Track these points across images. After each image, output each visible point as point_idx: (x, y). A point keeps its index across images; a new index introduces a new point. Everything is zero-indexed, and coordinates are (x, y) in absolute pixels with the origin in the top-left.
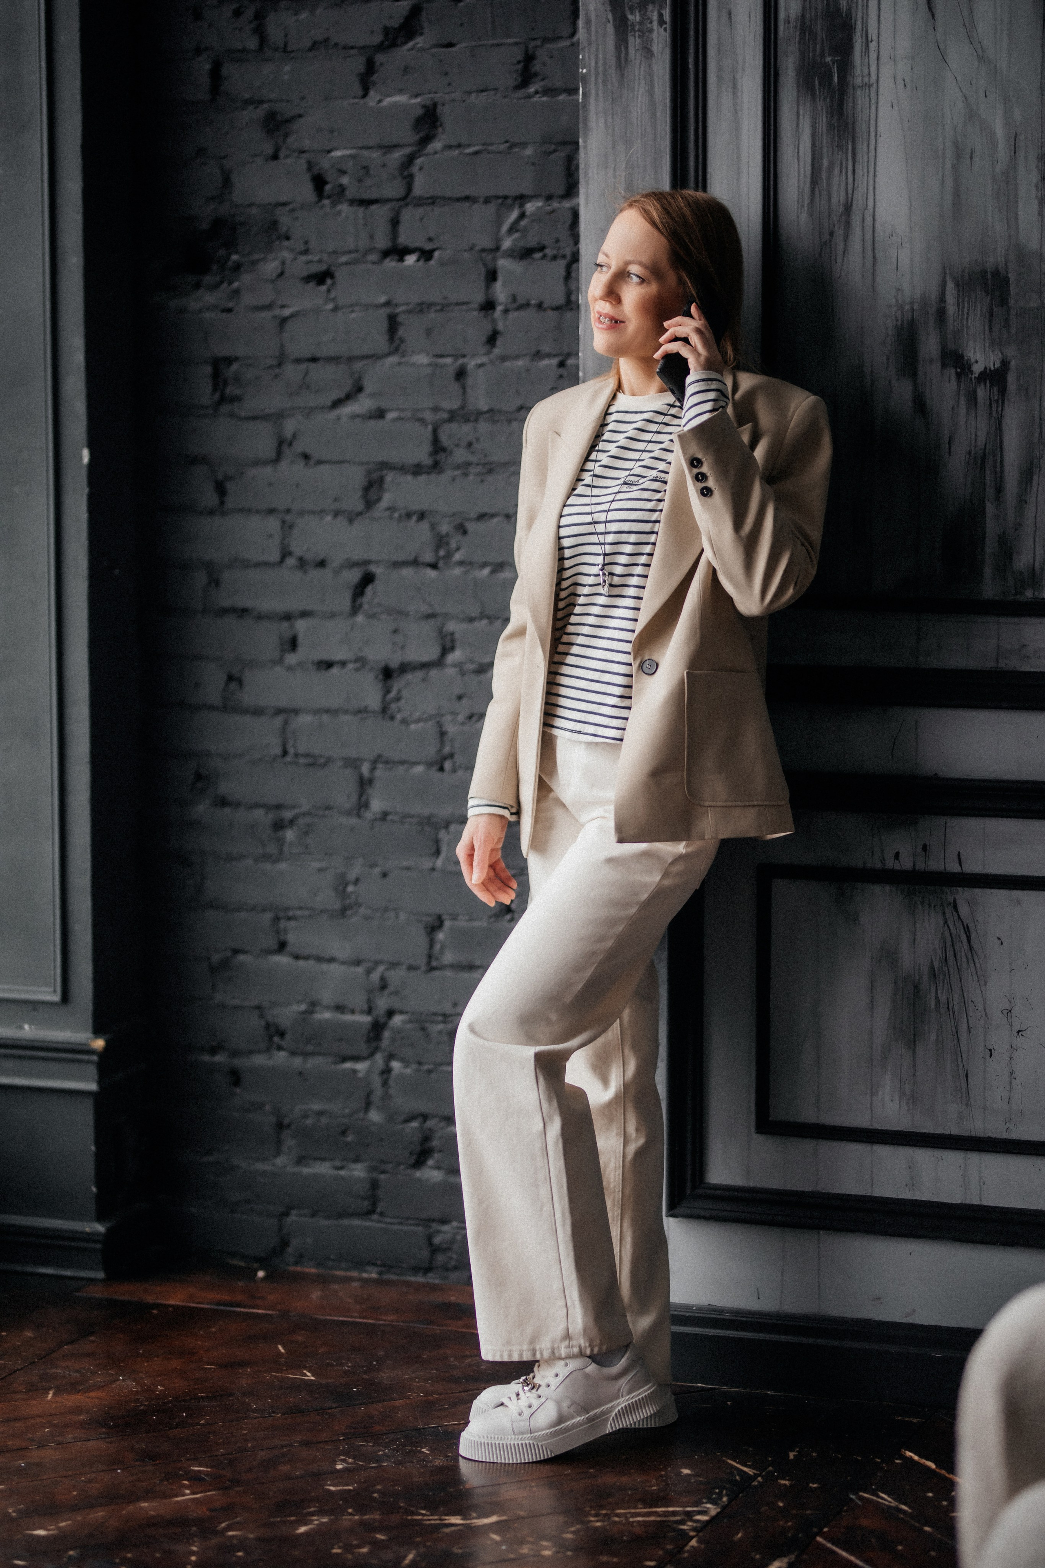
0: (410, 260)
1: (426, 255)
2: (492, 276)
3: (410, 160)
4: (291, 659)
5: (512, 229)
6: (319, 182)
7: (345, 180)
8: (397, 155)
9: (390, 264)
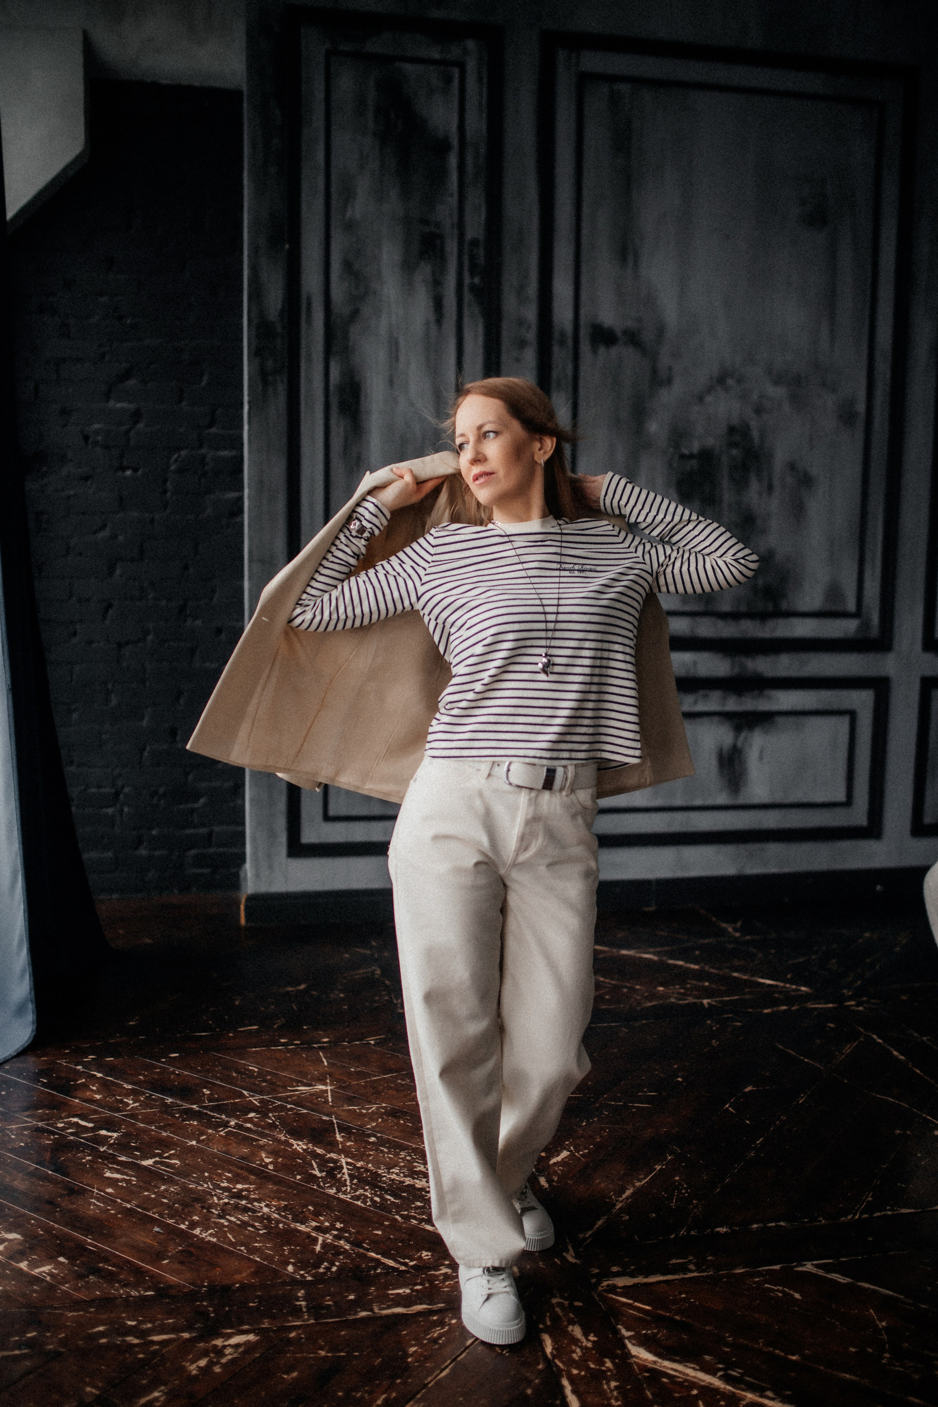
0: (128, 473)
1: (135, 470)
2: (165, 480)
3: (128, 431)
4: (75, 640)
5: (176, 461)
6: (86, 438)
7: (99, 438)
8: (124, 428)
9: (119, 474)
